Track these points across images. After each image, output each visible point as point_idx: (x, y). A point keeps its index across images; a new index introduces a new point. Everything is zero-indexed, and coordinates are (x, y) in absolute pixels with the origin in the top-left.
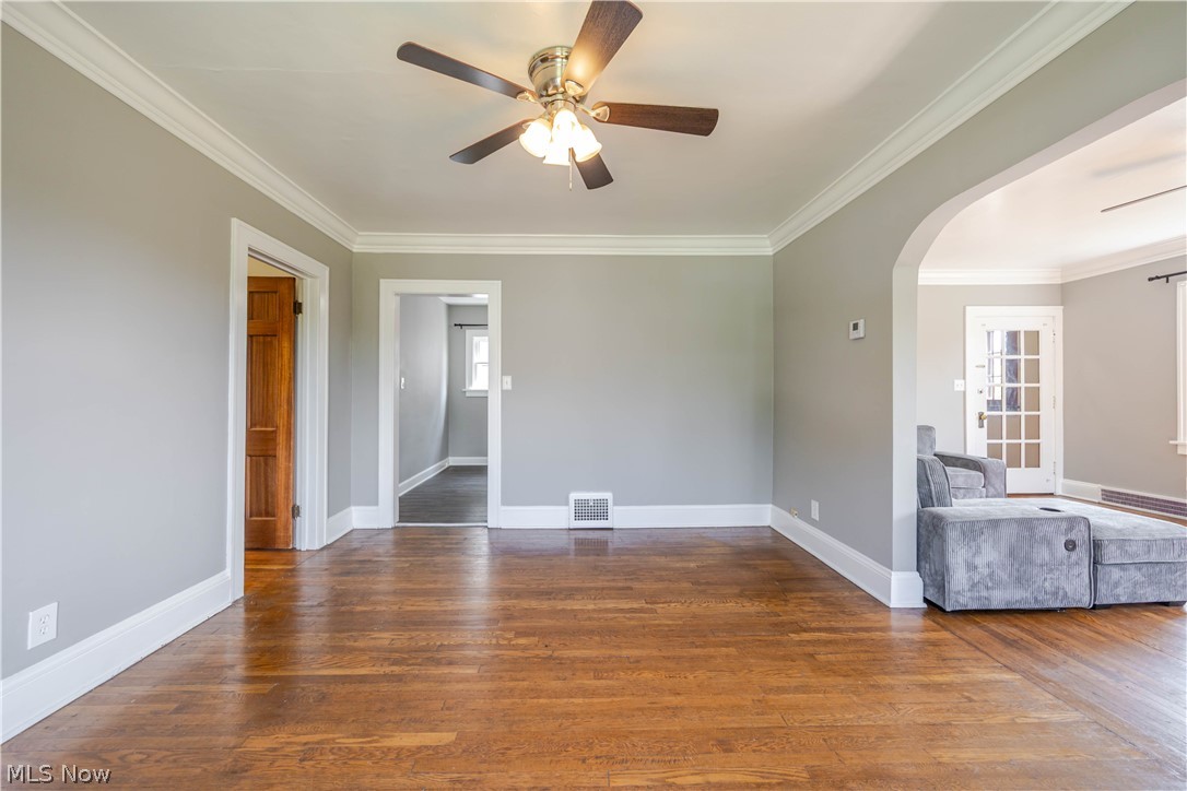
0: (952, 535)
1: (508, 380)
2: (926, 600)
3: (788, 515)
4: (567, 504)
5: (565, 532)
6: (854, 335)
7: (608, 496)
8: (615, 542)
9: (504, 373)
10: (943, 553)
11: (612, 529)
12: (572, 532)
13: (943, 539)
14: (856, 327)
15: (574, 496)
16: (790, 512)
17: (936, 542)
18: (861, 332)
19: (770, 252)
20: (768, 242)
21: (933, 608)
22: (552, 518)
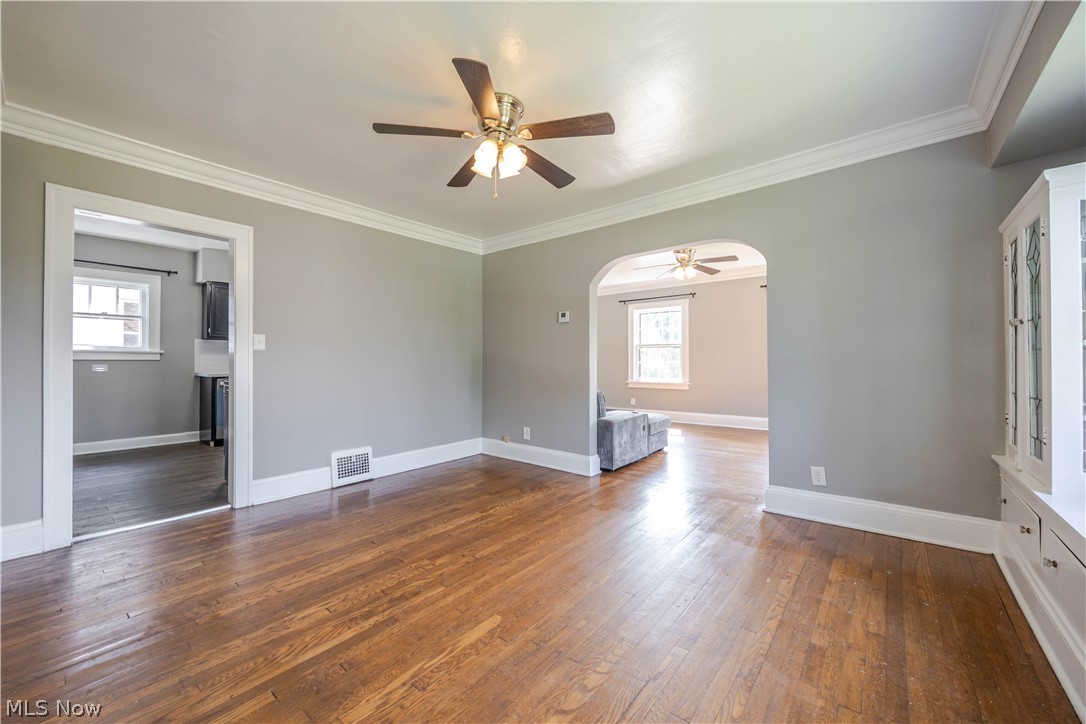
0: (615, 429)
1: (262, 338)
2: (601, 469)
3: (503, 443)
4: (328, 463)
5: (330, 492)
6: (561, 320)
7: (368, 450)
8: (375, 491)
9: (256, 331)
10: (612, 440)
11: (371, 480)
12: (335, 492)
13: (612, 433)
14: (563, 315)
15: (335, 456)
16: (503, 439)
17: (608, 435)
18: (567, 319)
19: (481, 252)
20: (481, 245)
21: (605, 471)
22: (314, 481)
